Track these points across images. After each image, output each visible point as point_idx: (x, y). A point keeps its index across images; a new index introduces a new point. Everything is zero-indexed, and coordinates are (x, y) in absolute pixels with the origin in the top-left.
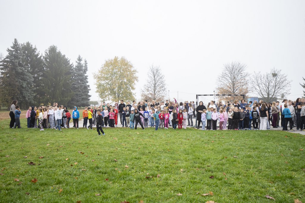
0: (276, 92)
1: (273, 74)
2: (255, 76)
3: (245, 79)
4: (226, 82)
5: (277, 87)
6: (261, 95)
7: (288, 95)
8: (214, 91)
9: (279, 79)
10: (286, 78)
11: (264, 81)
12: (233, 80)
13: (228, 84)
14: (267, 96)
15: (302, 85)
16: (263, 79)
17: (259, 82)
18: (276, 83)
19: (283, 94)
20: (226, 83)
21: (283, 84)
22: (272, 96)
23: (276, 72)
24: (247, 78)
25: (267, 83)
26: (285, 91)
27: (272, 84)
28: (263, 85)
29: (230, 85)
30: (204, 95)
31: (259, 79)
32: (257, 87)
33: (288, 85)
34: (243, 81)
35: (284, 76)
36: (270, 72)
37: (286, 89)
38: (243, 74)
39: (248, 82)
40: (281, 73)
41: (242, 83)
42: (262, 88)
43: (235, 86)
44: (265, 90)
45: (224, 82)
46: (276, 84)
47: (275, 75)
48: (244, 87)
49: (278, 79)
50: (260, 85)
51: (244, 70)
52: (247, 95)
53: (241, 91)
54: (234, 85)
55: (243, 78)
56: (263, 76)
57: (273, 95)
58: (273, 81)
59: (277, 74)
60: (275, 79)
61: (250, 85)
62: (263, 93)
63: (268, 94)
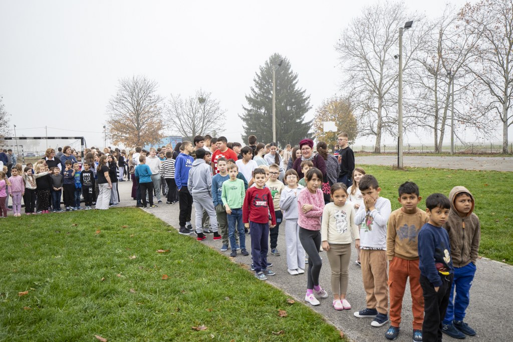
1: (199, 99)
2: (173, 101)
3: (156, 107)
5: (206, 120)
7: (223, 132)
8: (104, 127)
13: (128, 115)
14: (191, 135)
16: (184, 107)
17: (179, 111)
19: (215, 131)
20: (125, 112)
23: (204, 96)
25: (192, 114)
27: (199, 115)
28: (186, 117)
29: (132, 116)
31: (179, 107)
32: (177, 120)
33: (221, 117)
34: (152, 109)
35: (216, 102)
36: (195, 96)
37: (219, 122)
38: (153, 98)
40: (212, 98)
41: (152, 112)
42: (184, 121)
43: (141, 117)
44: (189, 124)
45: (122, 110)
46: (205, 115)
47: (202, 101)
48: (155, 119)
49: (208, 108)
50: (182, 117)
51: (155, 91)
52: (160, 132)
54: (138, 115)
55: (152, 105)
57: (201, 132)
58: (200, 110)
59: (205, 100)
60: (202, 107)
62: (186, 130)
63: (194, 132)
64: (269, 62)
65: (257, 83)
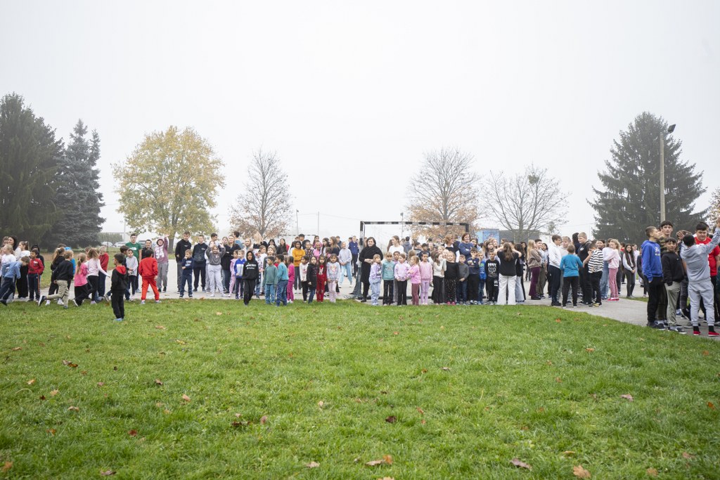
0: (537, 217)
1: (530, 177)
2: (492, 181)
3: (470, 188)
4: (428, 193)
5: (539, 207)
6: (506, 224)
7: (564, 225)
8: (402, 214)
9: (543, 189)
10: (558, 187)
11: (511, 191)
12: (444, 188)
13: (433, 199)
14: (517, 227)
15: (590, 203)
16: (508, 189)
17: (501, 194)
18: (536, 198)
19: (552, 222)
20: (429, 196)
21: (553, 201)
22: (530, 227)
23: (537, 174)
24: (475, 185)
25: (519, 198)
26: (556, 217)
27: (528, 200)
28: (510, 202)
29: (438, 201)
30: (379, 223)
31: (501, 188)
32: (497, 206)
33: (562, 203)
34: (466, 191)
35: (554, 182)
36: (523, 173)
37: (559, 211)
38: (466, 176)
39: (476, 194)
40: (548, 176)
41: (465, 195)
42: (508, 207)
43: (449, 202)
44: (514, 212)
45: (425, 193)
46: (538, 200)
47: (534, 180)
48: (468, 205)
49: (541, 190)
50: (504, 202)
51: (469, 167)
52: (474, 223)
53: (462, 213)
54: (446, 200)
55: (465, 186)
56: (509, 181)
57: (532, 224)
58: (531, 194)
59: (538, 178)
60: (534, 189)
61: (481, 202)
62: (509, 220)
63: (521, 223)
64: (634, 124)
65: (617, 154)
